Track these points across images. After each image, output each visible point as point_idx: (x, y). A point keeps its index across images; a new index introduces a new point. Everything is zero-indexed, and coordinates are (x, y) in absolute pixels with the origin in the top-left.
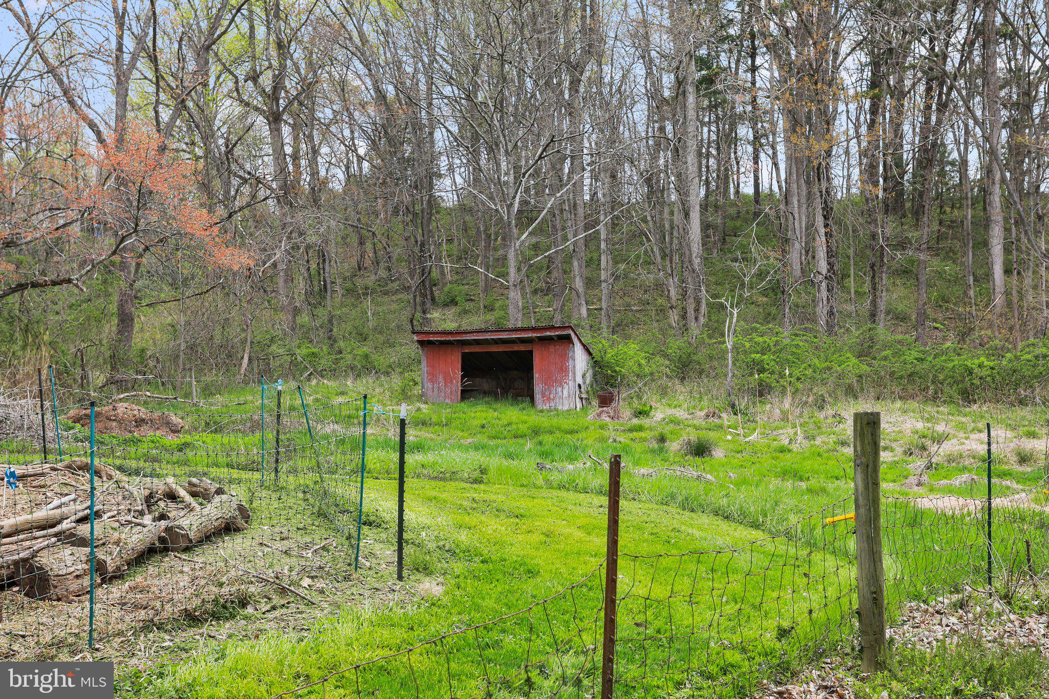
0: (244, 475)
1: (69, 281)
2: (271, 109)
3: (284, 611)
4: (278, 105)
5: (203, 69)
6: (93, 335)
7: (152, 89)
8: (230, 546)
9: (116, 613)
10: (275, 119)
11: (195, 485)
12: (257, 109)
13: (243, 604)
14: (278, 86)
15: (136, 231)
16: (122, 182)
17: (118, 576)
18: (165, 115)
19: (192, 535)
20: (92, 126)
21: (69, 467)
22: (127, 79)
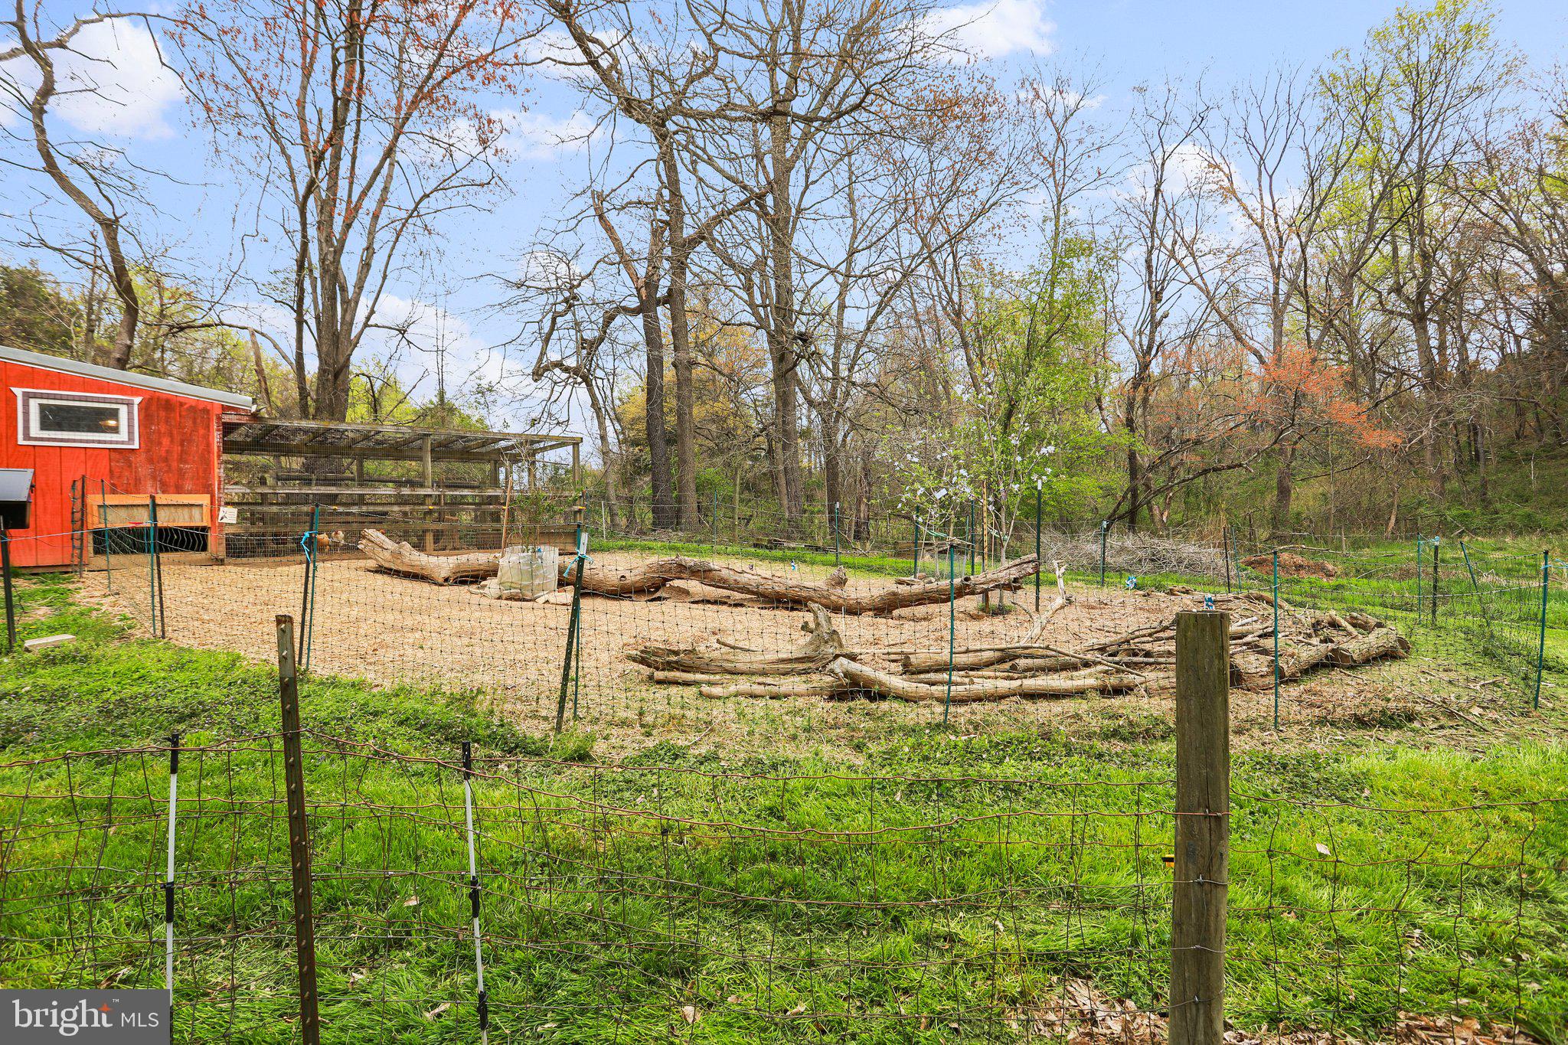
0: (1399, 614)
1: (1241, 465)
2: (1416, 311)
3: (1454, 731)
4: (1423, 307)
5: (1348, 293)
6: (1258, 503)
7: (1303, 317)
8: (1390, 671)
9: (1295, 707)
10: (1419, 320)
11: (1356, 618)
12: (1401, 314)
13: (1410, 718)
14: (1423, 290)
15: (1293, 425)
16: (1280, 390)
17: (1293, 680)
18: (1315, 335)
19: (1355, 657)
20: (1256, 353)
21: (1247, 597)
22: (1283, 313)
